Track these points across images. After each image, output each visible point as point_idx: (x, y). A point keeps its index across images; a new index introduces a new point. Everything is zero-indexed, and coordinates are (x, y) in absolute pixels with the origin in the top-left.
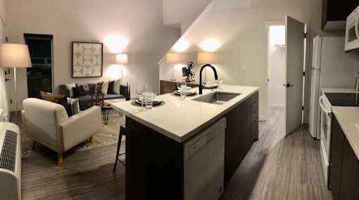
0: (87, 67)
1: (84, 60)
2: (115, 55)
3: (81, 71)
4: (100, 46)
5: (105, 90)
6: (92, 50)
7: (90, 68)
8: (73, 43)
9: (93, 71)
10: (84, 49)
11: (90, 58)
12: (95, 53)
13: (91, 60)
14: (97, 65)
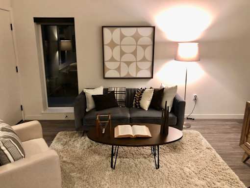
0: (128, 63)
1: (122, 53)
2: (176, 44)
3: (118, 69)
4: (149, 31)
5: (146, 103)
6: (137, 37)
7: (133, 66)
8: (103, 27)
9: (138, 69)
10: (122, 37)
11: (132, 50)
12: (141, 41)
13: (135, 53)
14: (144, 59)
